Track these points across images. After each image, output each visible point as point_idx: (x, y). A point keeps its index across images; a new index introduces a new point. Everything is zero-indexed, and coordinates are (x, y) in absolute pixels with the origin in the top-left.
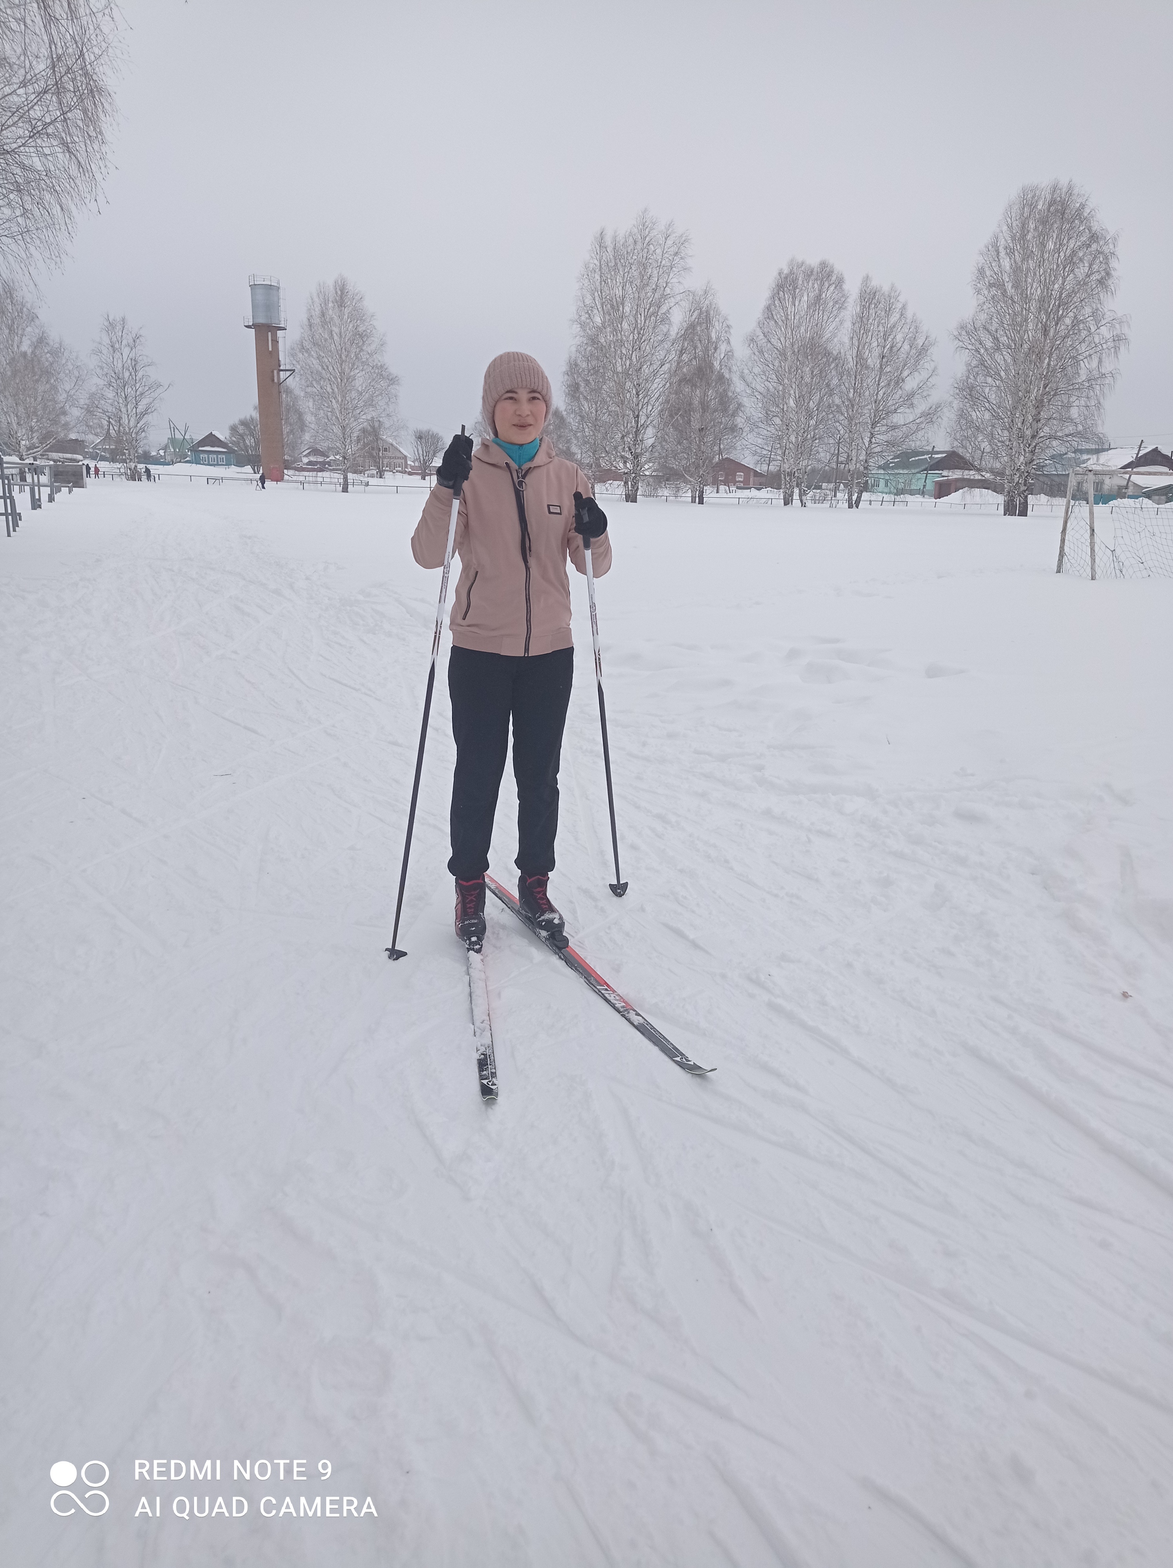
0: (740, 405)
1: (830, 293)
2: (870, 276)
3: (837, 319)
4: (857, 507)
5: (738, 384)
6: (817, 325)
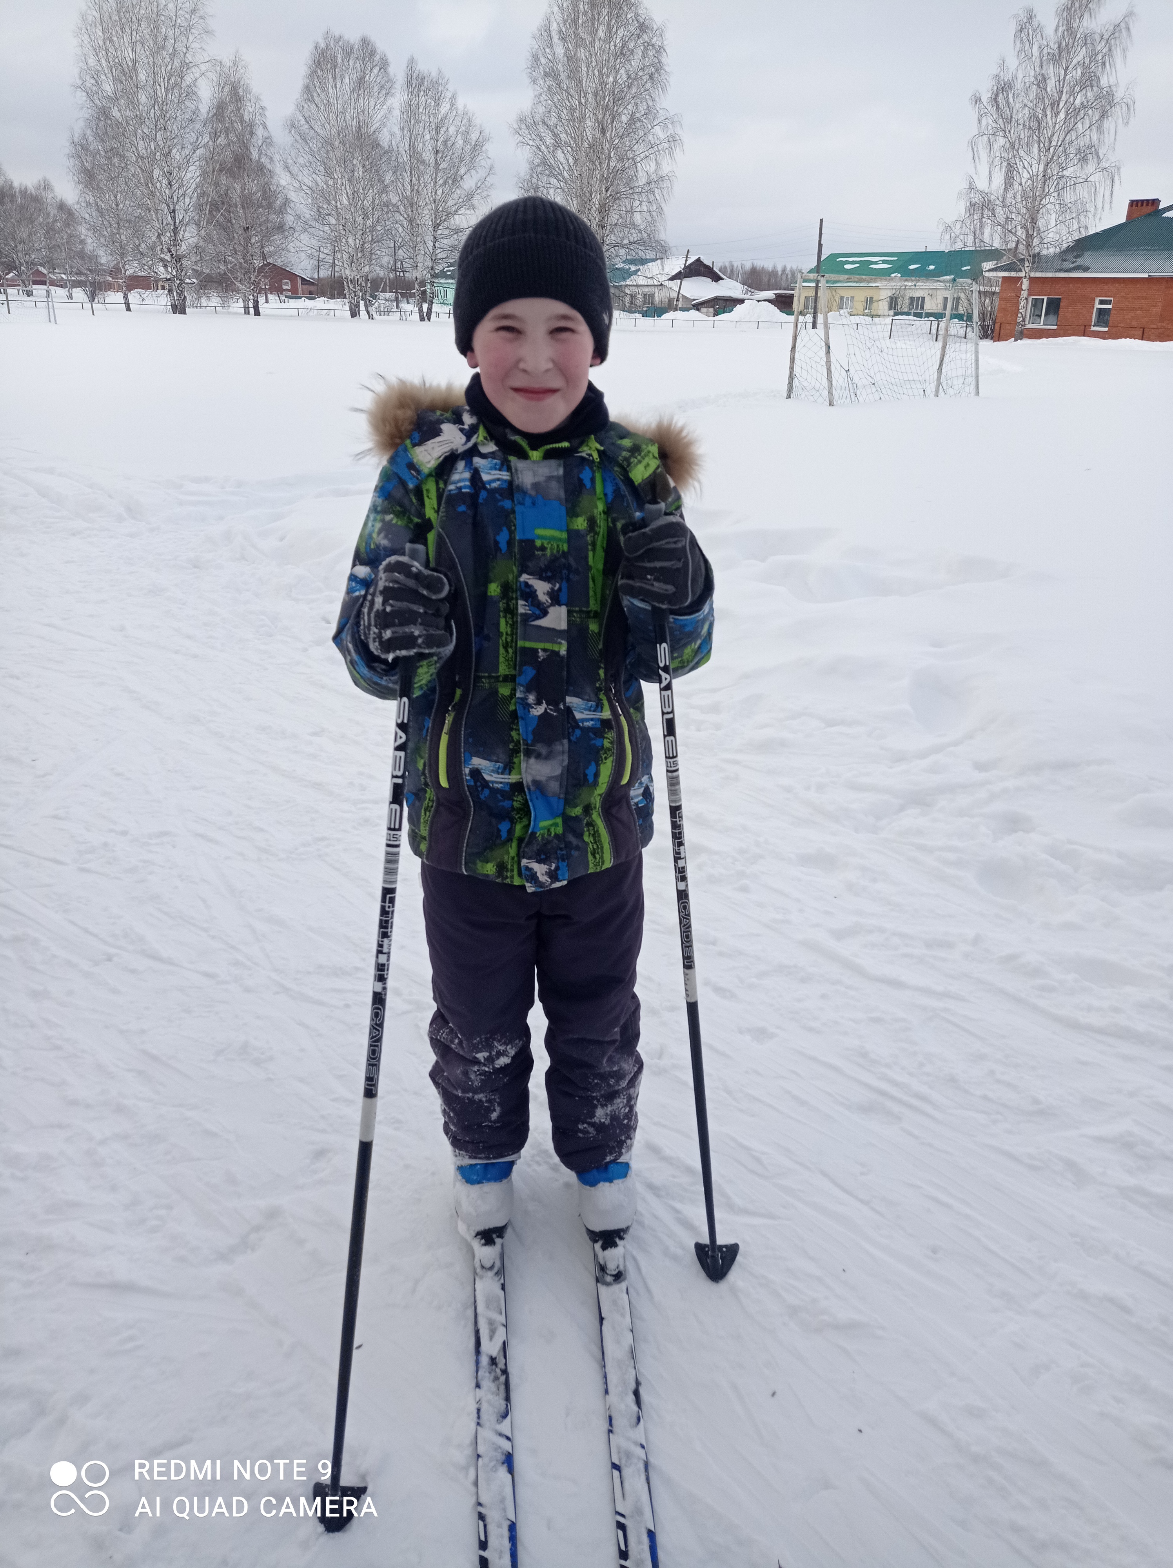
1: (372, 76)
2: (415, 58)
4: (429, 319)
6: (363, 111)
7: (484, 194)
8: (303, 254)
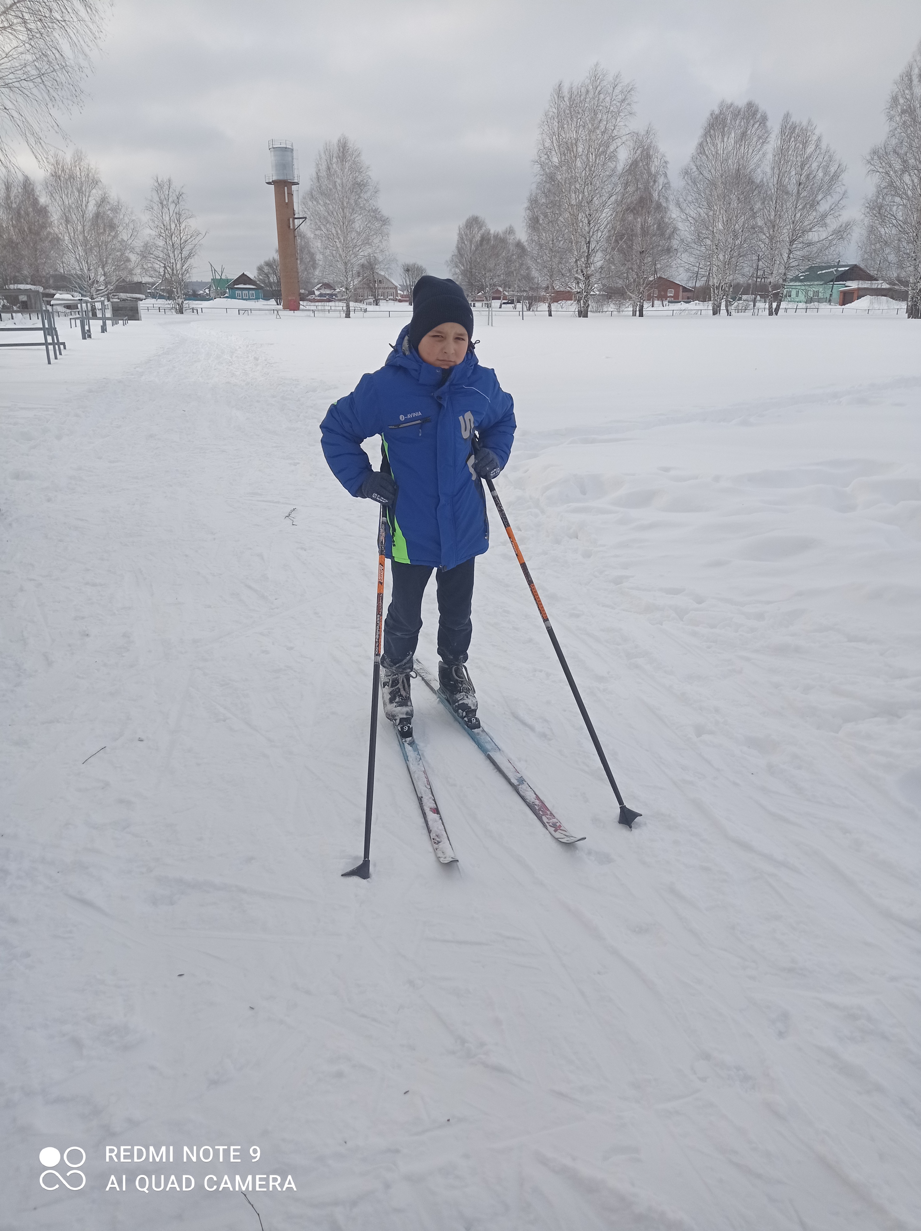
0: (675, 230)
1: (754, 130)
2: (790, 112)
3: (761, 152)
4: (776, 314)
5: (674, 211)
6: (743, 158)
7: (836, 214)
8: (682, 269)
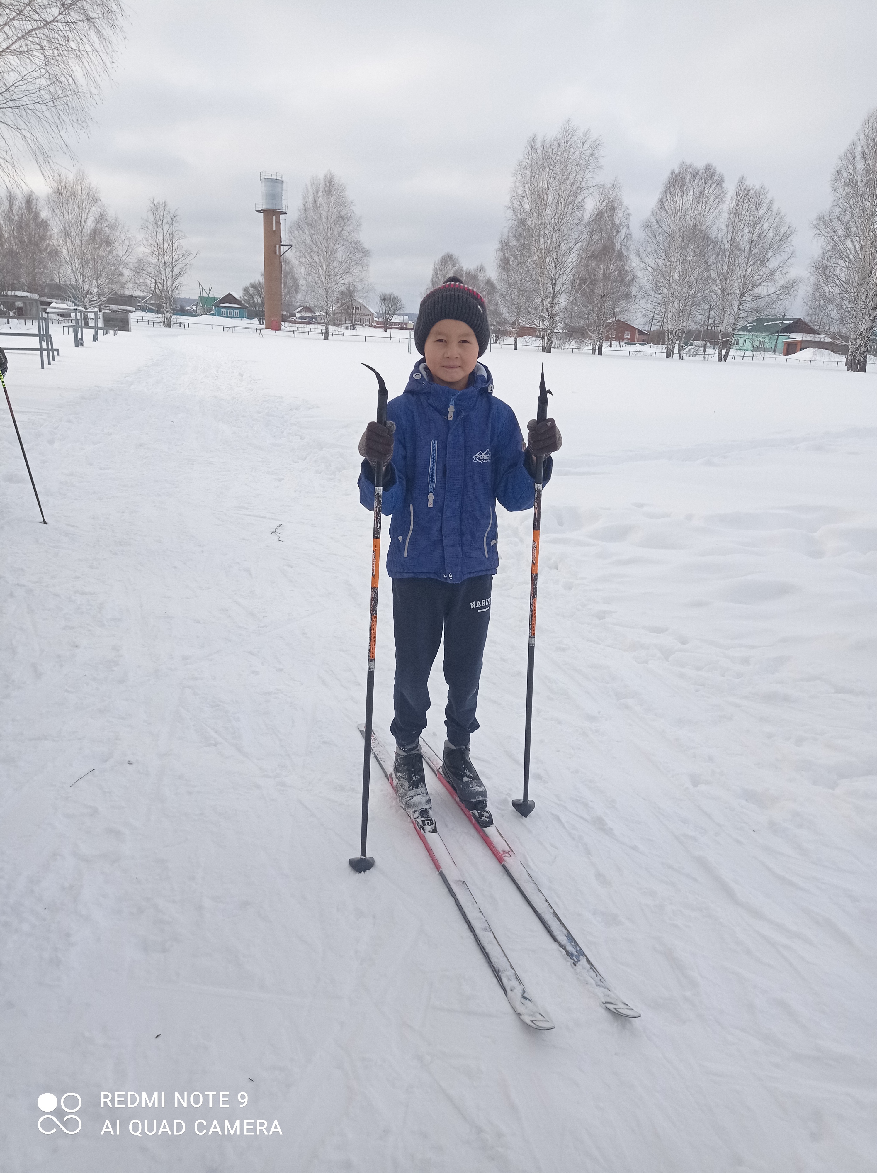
0: (635, 277)
1: (711, 190)
2: (745, 177)
3: (717, 211)
4: (725, 360)
5: (635, 260)
6: (700, 215)
8: (639, 313)
